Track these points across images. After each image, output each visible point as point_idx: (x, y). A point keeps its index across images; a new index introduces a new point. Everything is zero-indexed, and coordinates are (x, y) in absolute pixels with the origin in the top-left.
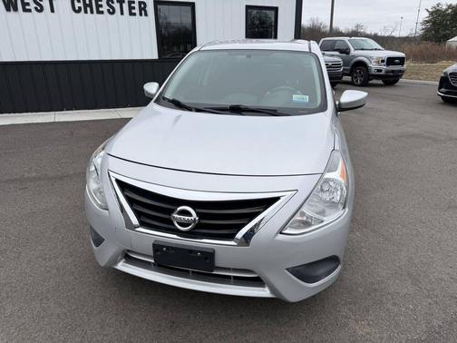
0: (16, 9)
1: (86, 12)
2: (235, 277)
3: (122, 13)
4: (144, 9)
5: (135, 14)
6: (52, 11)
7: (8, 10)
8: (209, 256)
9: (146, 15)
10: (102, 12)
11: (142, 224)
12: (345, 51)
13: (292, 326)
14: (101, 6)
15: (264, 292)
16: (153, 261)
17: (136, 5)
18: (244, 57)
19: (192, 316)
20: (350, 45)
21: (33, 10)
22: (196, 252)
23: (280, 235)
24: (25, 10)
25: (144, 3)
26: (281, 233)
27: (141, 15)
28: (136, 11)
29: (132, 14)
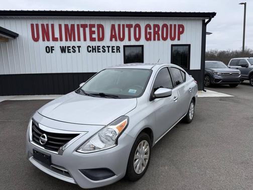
0: (65, 52)
1: (93, 52)
3: (109, 52)
4: (119, 49)
5: (114, 52)
6: (79, 52)
7: (62, 52)
9: (119, 52)
10: (100, 52)
11: (33, 140)
12: (246, 66)
14: (100, 49)
17: (115, 48)
20: (248, 62)
21: (72, 52)
22: (43, 155)
23: (75, 152)
24: (68, 52)
25: (119, 47)
26: (76, 151)
27: (117, 52)
28: (115, 51)
29: (113, 52)
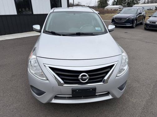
2: (99, 95)
8: (94, 89)
11: (65, 83)
13: (115, 106)
15: (109, 97)
16: (71, 96)
18: (73, 14)
19: (82, 112)
23: (116, 77)
